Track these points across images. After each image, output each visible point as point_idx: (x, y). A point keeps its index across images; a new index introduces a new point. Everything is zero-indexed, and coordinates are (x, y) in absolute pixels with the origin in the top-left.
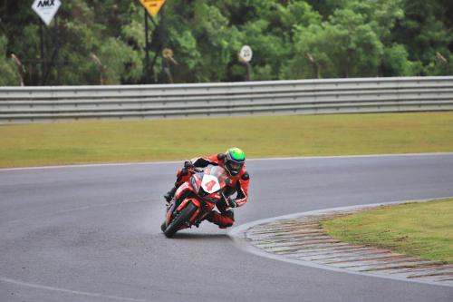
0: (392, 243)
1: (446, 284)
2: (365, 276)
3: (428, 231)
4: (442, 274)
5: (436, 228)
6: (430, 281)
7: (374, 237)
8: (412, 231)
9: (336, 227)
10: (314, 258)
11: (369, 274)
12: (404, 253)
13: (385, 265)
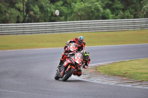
0: (123, 74)
2: (117, 86)
4: (143, 85)
5: (137, 69)
6: (139, 87)
7: (116, 73)
8: (128, 71)
9: (102, 70)
10: (98, 80)
11: (118, 85)
12: (128, 78)
13: (122, 82)
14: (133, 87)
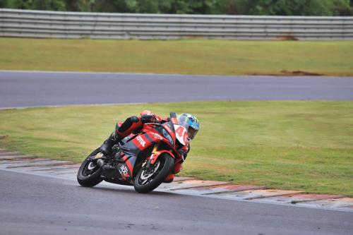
1: (36, 173)
3: (23, 132)
12: (4, 149)
14: (8, 170)
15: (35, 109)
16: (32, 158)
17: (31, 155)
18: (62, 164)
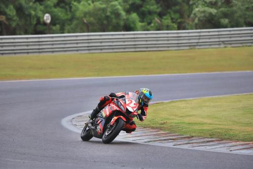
1: (196, 148)
3: (177, 118)
4: (193, 143)
7: (148, 123)
11: (151, 144)
12: (167, 132)
13: (158, 138)
14: (175, 147)
15: (176, 101)
16: (189, 138)
17: (188, 136)
18: (212, 141)
